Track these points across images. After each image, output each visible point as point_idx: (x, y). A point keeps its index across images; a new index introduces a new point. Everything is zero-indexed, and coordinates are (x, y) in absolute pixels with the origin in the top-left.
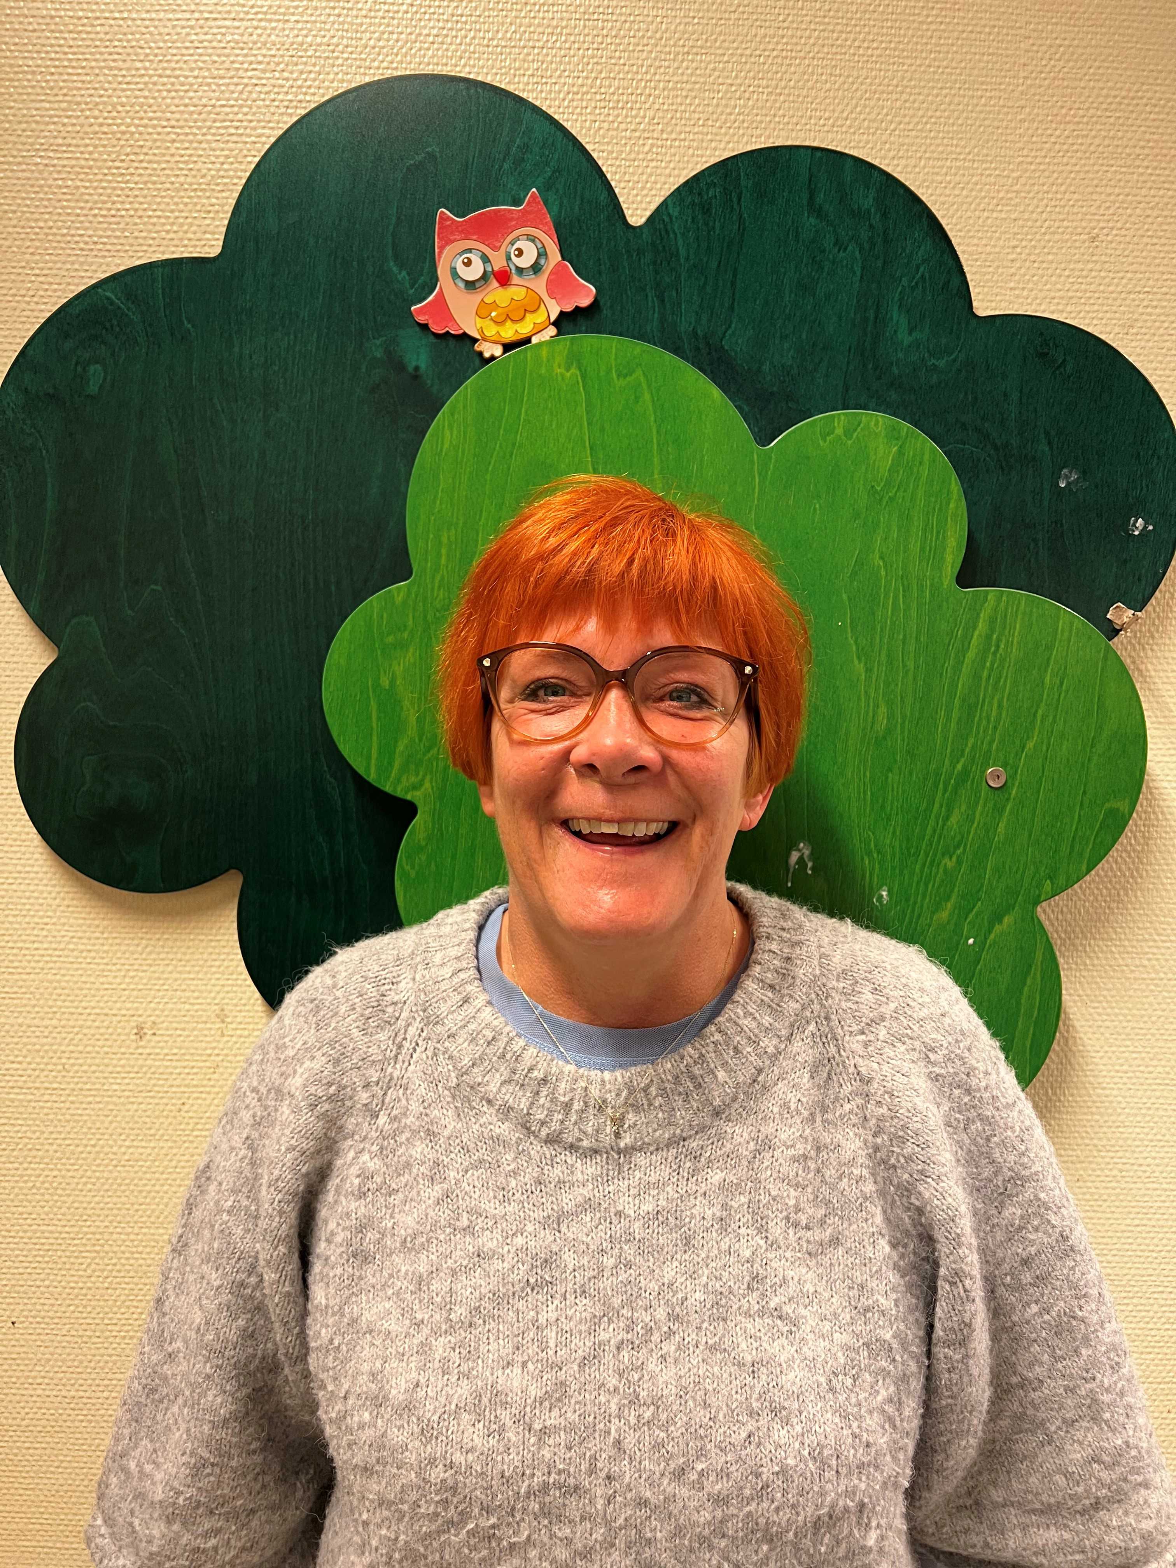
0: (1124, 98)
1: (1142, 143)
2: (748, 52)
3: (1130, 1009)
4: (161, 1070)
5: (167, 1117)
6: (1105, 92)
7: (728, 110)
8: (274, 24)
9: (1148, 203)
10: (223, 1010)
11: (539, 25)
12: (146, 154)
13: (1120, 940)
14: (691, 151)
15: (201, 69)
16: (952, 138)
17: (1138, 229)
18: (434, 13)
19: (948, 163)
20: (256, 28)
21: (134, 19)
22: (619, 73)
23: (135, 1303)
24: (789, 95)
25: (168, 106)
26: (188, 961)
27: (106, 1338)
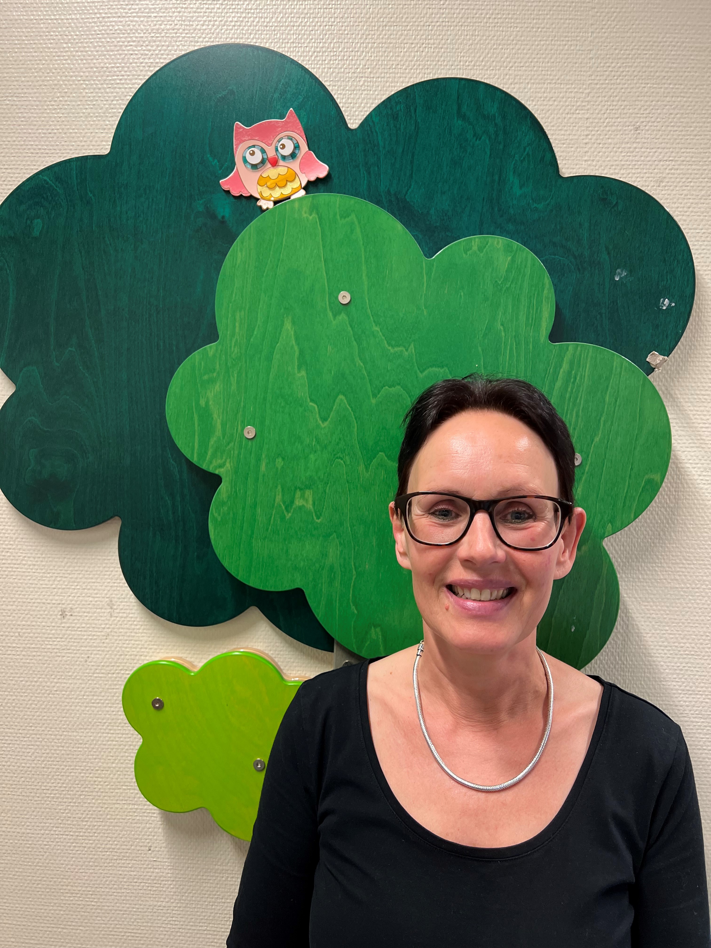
0: (654, 42)
1: (666, 70)
2: (422, 24)
3: (668, 607)
4: (75, 637)
5: (79, 665)
6: (642, 39)
7: (410, 59)
8: (142, 19)
9: (671, 106)
10: (111, 601)
11: (297, 13)
12: (69, 97)
13: (661, 563)
14: (388, 84)
15: (100, 46)
16: (548, 70)
17: (665, 122)
18: (235, 9)
19: (545, 86)
20: (132, 21)
21: (62, 19)
22: (344, 39)
23: (60, 777)
24: (447, 48)
25: (81, 68)
26: (91, 571)
27: (43, 798)
